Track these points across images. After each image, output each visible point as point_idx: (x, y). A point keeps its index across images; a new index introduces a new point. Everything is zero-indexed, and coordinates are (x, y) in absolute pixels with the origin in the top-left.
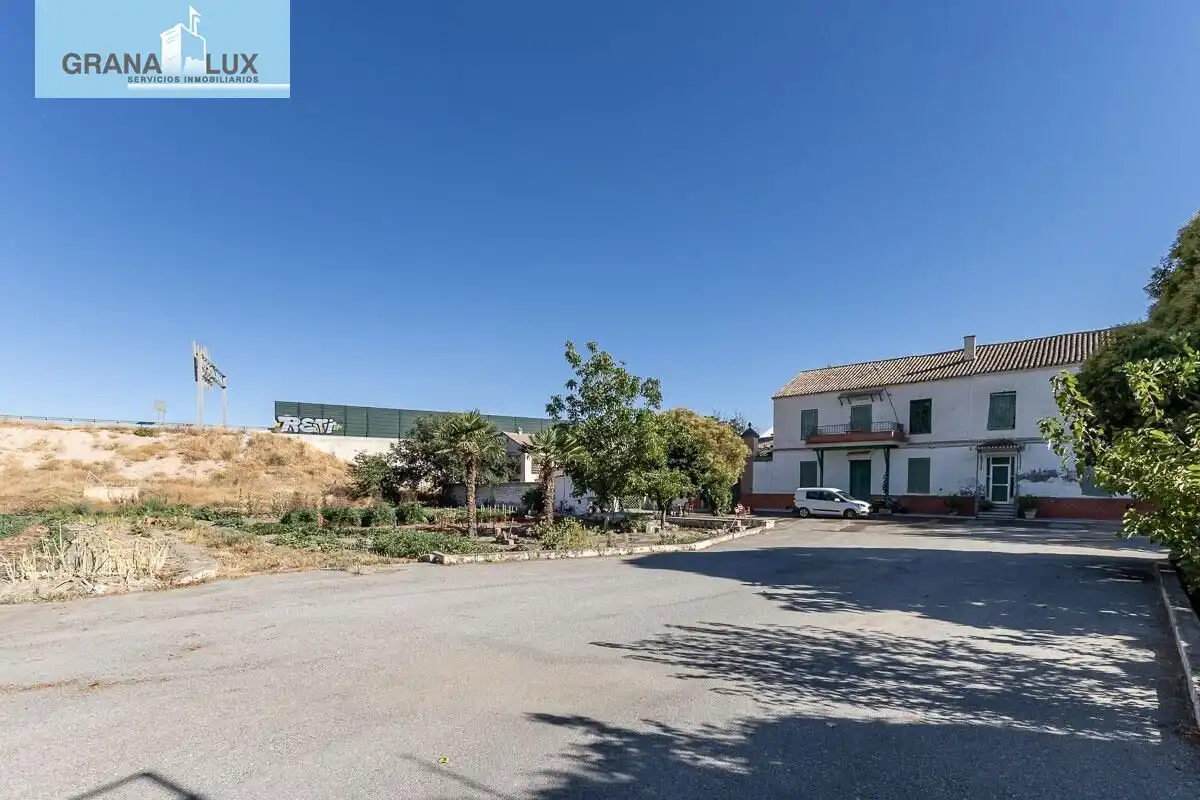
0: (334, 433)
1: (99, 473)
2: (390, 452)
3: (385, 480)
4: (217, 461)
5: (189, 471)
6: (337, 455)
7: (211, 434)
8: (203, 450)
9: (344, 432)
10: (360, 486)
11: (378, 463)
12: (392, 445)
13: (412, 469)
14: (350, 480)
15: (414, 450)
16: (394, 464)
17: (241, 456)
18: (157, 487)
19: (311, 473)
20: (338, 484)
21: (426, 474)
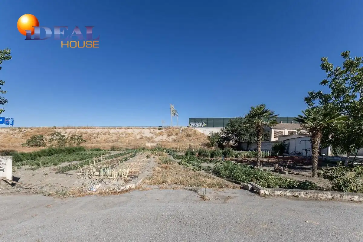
0: (204, 127)
1: (150, 139)
2: (221, 131)
3: (219, 141)
4: (174, 136)
5: (168, 139)
6: (205, 133)
7: (173, 129)
8: (172, 133)
9: (207, 126)
10: (211, 143)
11: (217, 135)
12: (221, 129)
13: (227, 137)
14: (208, 141)
15: (228, 131)
16: (222, 136)
17: (180, 134)
18: (160, 143)
19: (197, 139)
20: (205, 142)
21: (232, 139)
